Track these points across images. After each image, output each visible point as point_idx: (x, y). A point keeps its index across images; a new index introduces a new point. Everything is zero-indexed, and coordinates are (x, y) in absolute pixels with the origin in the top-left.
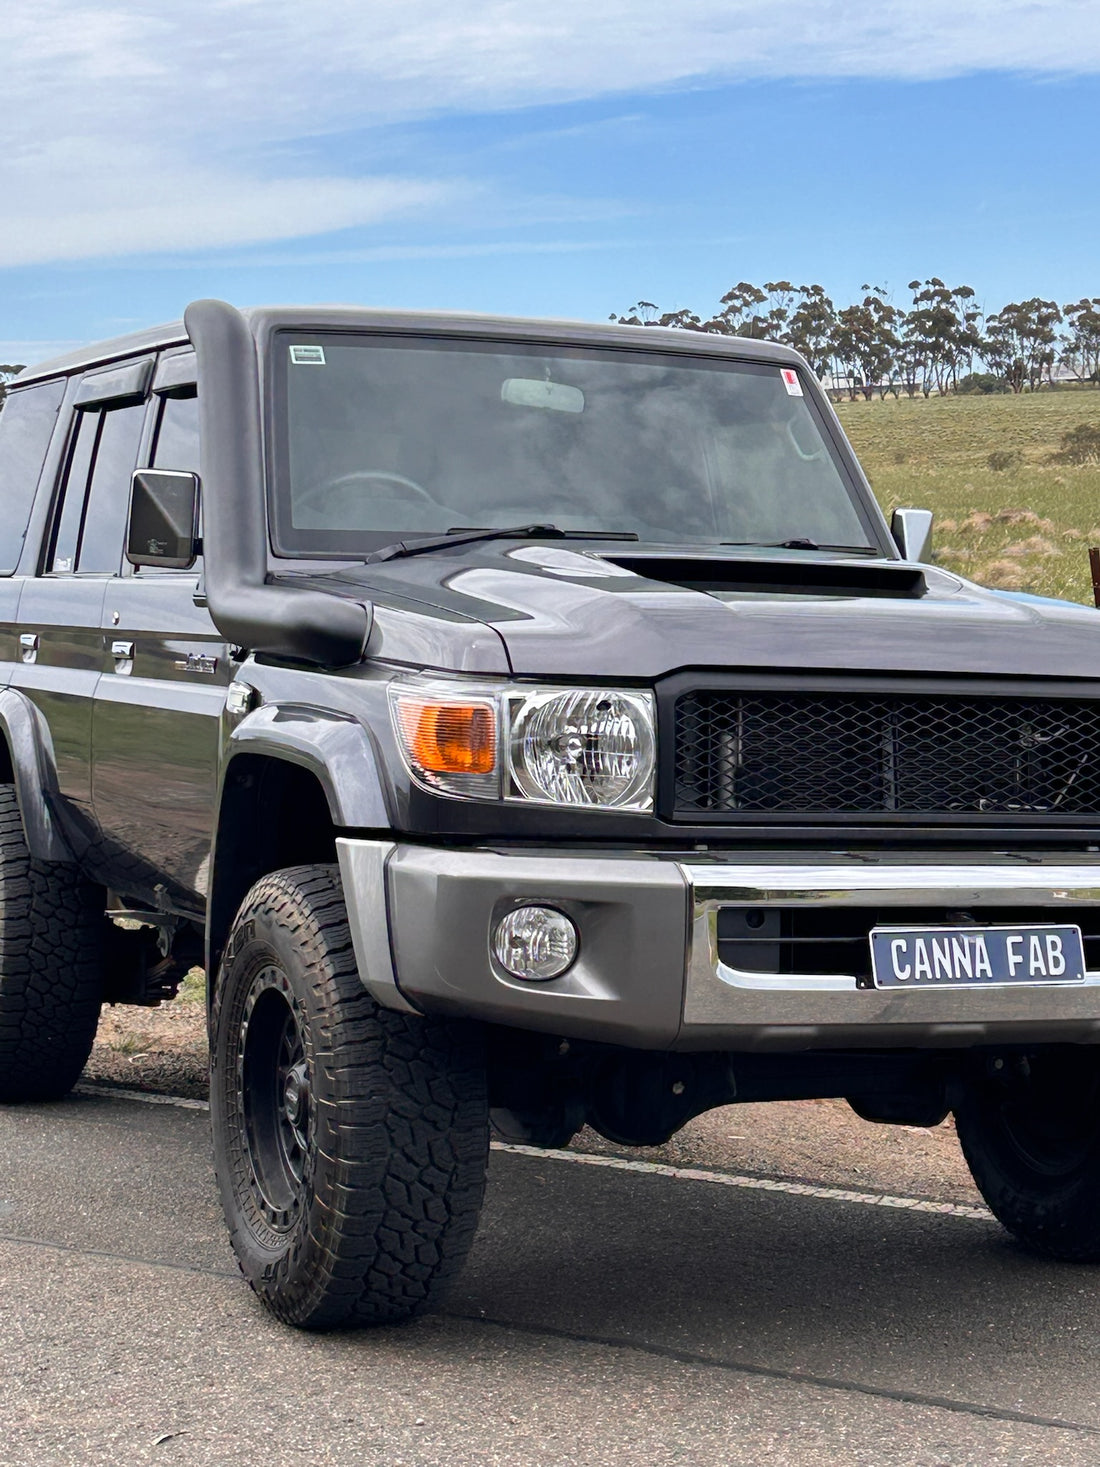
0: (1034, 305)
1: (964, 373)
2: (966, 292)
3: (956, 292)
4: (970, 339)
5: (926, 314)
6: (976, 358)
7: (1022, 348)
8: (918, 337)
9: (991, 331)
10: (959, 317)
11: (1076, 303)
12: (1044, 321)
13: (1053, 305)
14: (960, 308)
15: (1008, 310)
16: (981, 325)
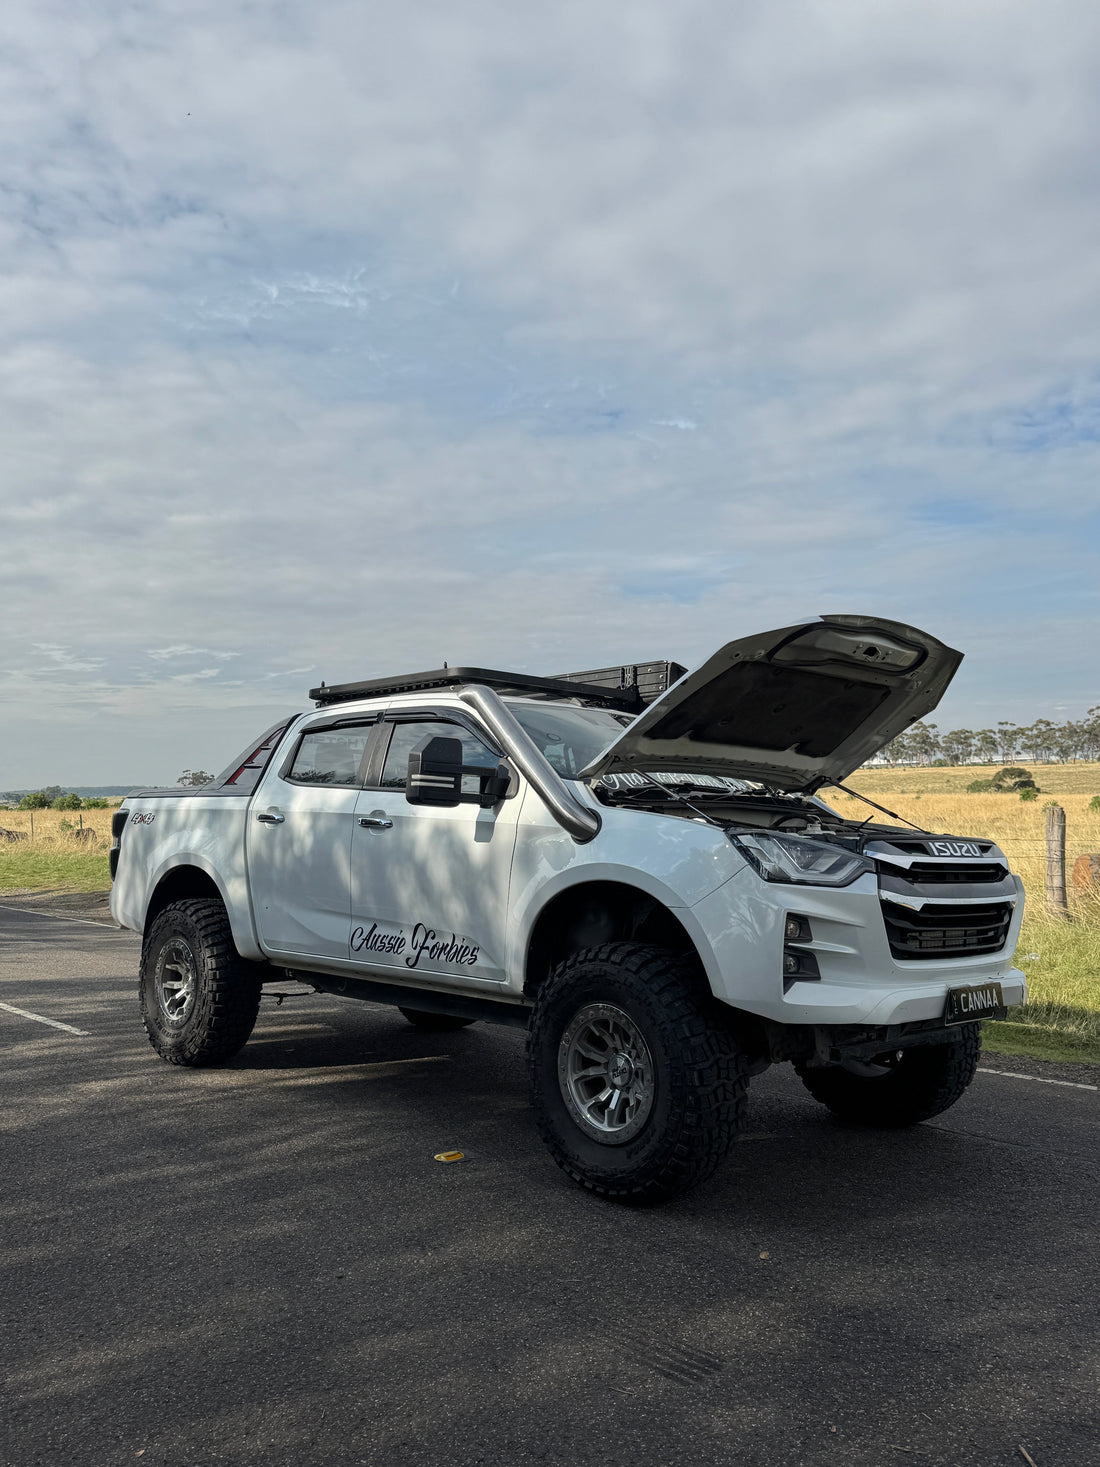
0: (964, 732)
1: (933, 759)
2: (934, 726)
3: (930, 726)
4: (936, 745)
5: (917, 735)
6: (938, 753)
7: (958, 749)
8: (913, 744)
9: (944, 742)
10: (931, 736)
11: (980, 731)
12: (966, 738)
13: (971, 732)
14: (932, 732)
15: (951, 733)
16: (940, 739)
